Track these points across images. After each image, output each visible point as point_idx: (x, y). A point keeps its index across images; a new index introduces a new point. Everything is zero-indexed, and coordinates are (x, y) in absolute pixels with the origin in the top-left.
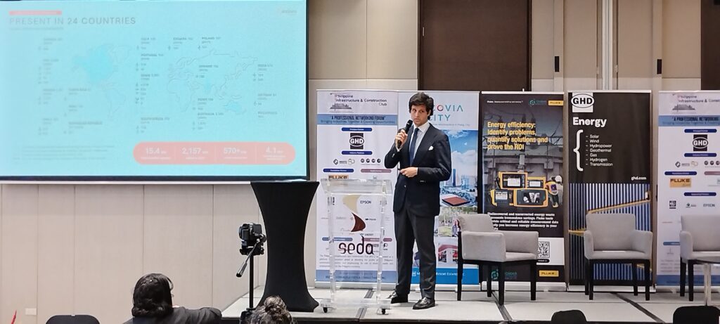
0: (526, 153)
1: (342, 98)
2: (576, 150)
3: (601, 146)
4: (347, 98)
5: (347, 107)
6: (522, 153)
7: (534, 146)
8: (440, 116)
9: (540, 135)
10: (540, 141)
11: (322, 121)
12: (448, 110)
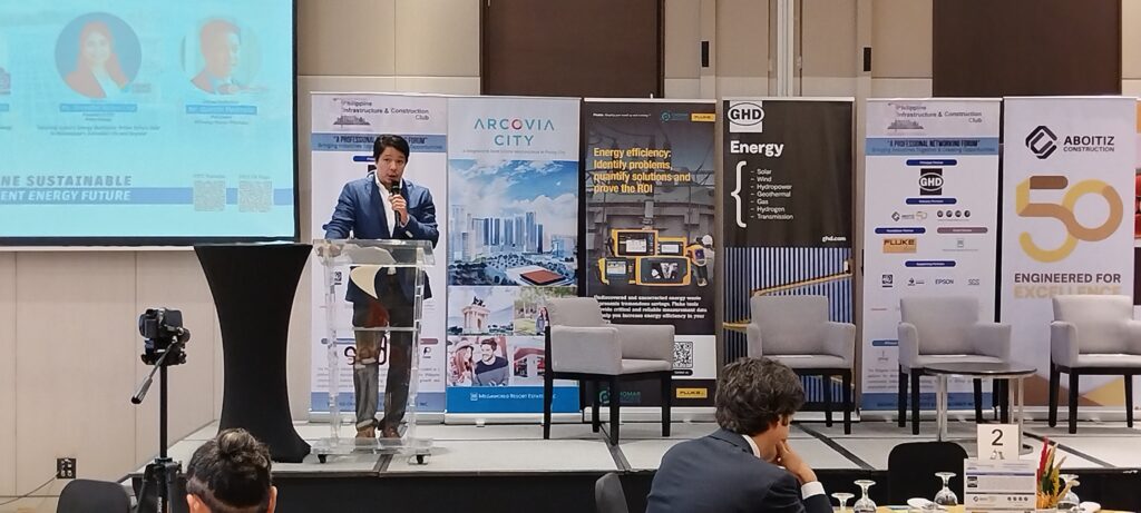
0: (656, 198)
1: (353, 107)
2: (735, 194)
3: (775, 187)
4: (362, 107)
5: (361, 122)
6: (649, 198)
7: (668, 187)
8: (517, 137)
9: (678, 170)
10: (677, 178)
11: (320, 145)
12: (530, 128)
